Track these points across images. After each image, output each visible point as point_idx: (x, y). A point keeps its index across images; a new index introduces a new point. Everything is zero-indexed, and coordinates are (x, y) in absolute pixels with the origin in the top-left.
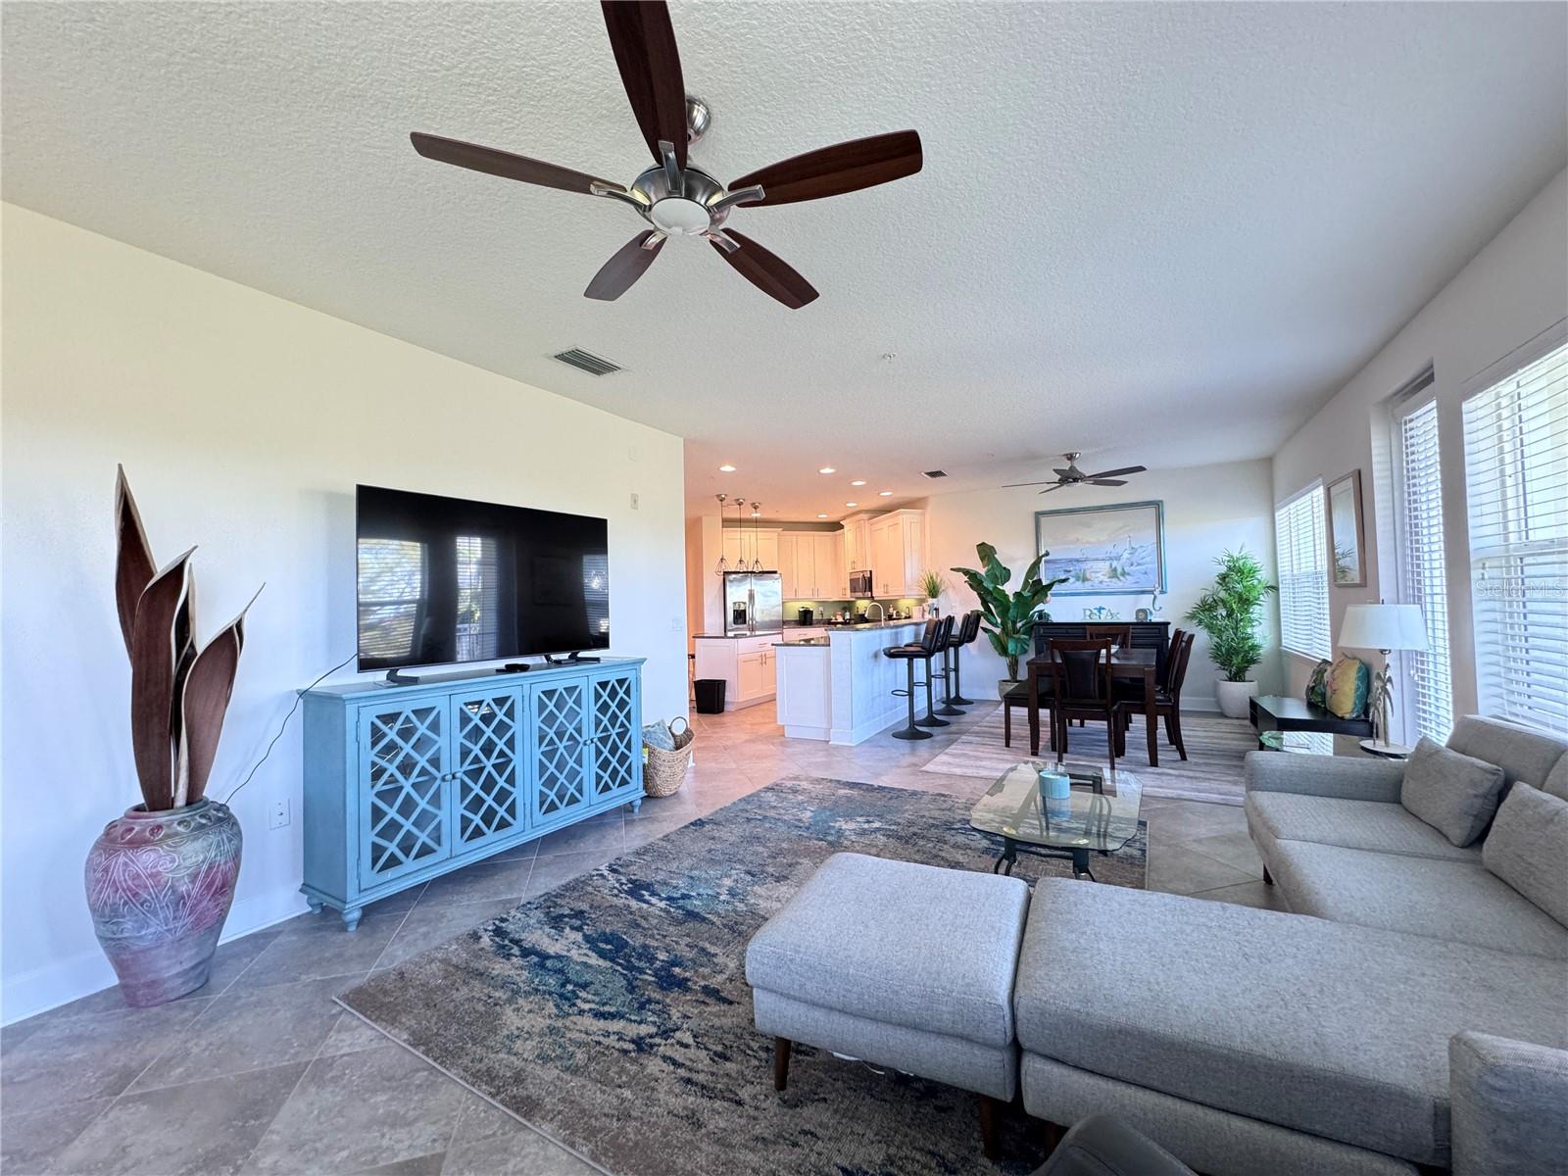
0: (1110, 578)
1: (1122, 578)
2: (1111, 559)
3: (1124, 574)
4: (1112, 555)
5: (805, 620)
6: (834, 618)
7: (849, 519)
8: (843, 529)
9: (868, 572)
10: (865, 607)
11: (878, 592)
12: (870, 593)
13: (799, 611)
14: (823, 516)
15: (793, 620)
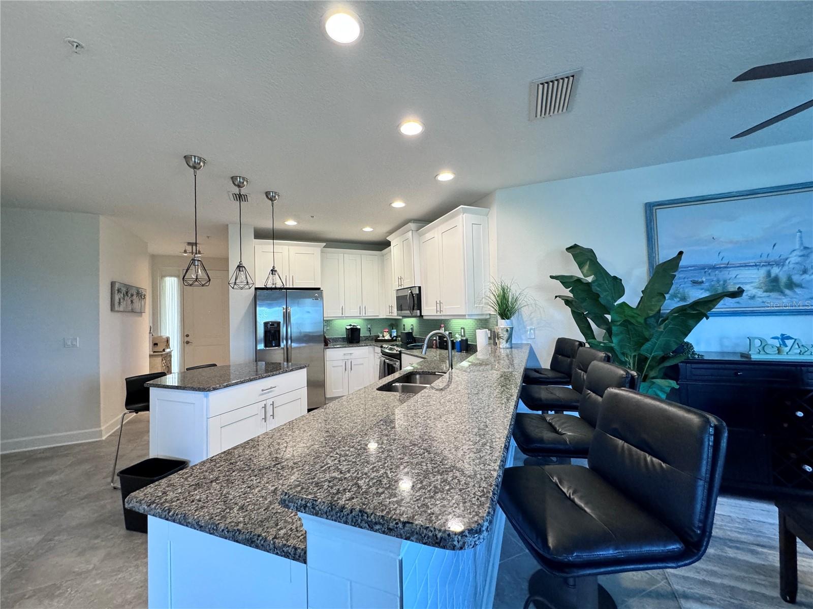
0: (766, 291)
1: (787, 292)
2: (769, 264)
3: (791, 285)
4: (771, 259)
5: (353, 337)
6: (382, 335)
7: (396, 232)
8: (390, 246)
9: (417, 288)
10: (412, 325)
11: (429, 310)
12: (418, 311)
13: (346, 328)
14: (368, 229)
15: (340, 338)
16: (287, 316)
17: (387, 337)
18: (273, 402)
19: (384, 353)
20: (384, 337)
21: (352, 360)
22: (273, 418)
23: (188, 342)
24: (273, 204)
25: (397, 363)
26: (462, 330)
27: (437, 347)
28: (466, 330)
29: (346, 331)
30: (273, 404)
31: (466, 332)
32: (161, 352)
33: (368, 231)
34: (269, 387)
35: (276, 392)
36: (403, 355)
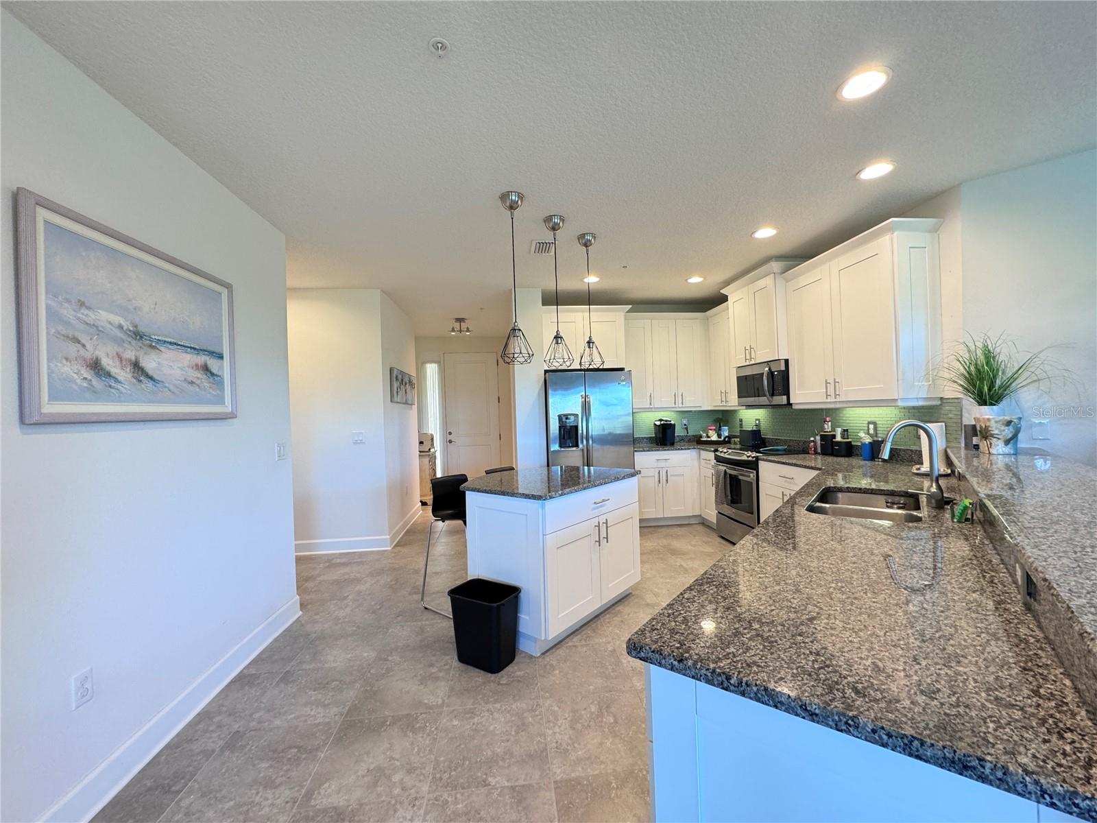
5: (664, 436)
6: (705, 435)
7: (740, 281)
8: (727, 300)
9: (783, 363)
10: (759, 420)
11: (803, 394)
12: (785, 398)
13: (655, 424)
14: (695, 279)
15: (645, 438)
16: (586, 407)
17: (714, 438)
18: (607, 520)
19: (718, 459)
20: (709, 437)
21: (668, 469)
22: (607, 542)
23: (450, 442)
24: (587, 251)
25: (752, 475)
26: (871, 426)
27: (816, 453)
28: (878, 426)
29: (655, 429)
30: (607, 523)
31: (879, 429)
32: (427, 452)
33: (696, 283)
34: (601, 500)
35: (608, 506)
36: (762, 464)
